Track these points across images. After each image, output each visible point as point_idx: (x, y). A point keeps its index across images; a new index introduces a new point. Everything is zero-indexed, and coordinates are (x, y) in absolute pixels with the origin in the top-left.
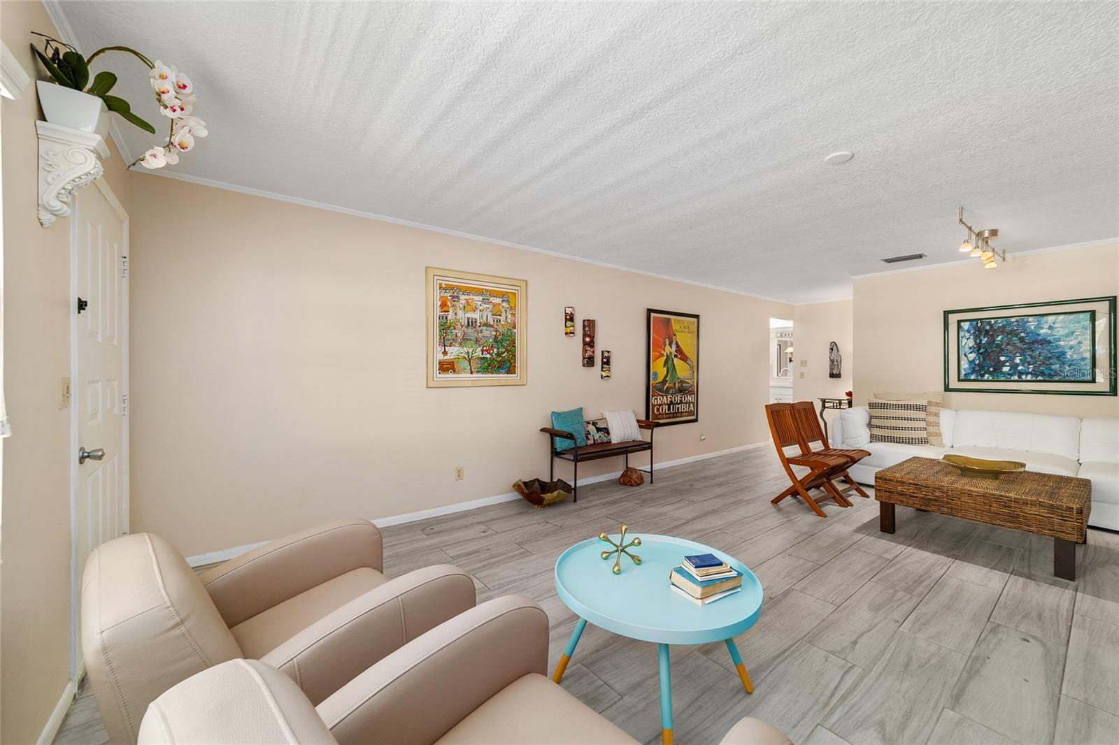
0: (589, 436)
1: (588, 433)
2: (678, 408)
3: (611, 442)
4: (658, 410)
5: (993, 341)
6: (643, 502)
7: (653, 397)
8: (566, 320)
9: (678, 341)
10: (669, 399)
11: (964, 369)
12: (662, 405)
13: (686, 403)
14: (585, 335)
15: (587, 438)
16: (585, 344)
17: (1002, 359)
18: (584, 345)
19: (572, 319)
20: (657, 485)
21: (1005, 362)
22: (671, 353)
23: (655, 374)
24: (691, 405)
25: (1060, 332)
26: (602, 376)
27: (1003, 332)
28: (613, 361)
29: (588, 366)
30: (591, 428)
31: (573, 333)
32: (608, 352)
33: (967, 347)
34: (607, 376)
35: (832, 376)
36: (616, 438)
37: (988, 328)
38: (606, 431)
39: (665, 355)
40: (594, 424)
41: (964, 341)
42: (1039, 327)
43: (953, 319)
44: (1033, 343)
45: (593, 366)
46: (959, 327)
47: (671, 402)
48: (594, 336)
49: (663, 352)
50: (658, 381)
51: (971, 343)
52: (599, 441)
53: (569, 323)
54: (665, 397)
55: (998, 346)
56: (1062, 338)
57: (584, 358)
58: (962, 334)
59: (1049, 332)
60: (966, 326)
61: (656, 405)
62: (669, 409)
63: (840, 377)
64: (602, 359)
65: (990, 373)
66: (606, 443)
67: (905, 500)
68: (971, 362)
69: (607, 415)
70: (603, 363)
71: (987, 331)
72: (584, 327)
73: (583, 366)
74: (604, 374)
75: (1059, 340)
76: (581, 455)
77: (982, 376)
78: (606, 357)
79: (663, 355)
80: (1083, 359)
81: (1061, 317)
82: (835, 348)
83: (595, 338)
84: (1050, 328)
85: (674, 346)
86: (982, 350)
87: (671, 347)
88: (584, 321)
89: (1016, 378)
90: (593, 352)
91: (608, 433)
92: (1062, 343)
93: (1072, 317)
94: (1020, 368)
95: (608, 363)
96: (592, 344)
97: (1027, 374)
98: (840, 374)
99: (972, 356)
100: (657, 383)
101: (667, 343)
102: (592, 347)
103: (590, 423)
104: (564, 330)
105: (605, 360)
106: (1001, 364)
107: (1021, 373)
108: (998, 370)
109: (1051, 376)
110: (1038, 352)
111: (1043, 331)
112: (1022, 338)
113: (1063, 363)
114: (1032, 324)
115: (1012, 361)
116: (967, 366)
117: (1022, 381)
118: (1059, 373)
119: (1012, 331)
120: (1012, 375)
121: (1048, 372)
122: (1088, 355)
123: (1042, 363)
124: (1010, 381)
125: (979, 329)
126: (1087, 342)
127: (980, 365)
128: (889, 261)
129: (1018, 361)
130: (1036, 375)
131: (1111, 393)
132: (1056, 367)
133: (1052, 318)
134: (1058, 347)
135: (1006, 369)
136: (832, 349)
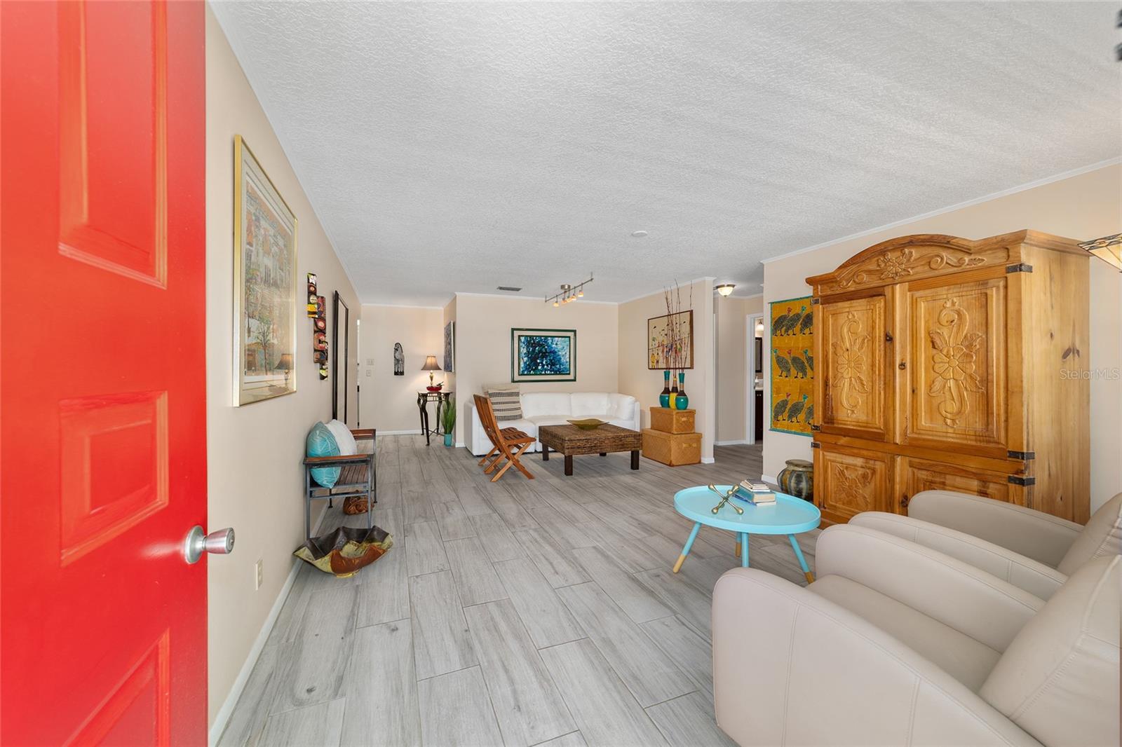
5: (535, 350)
8: (310, 292)
11: (521, 368)
14: (318, 318)
16: (317, 330)
17: (538, 361)
19: (315, 293)
25: (560, 347)
26: (321, 375)
27: (538, 345)
31: (315, 314)
33: (523, 353)
34: (327, 377)
35: (396, 373)
41: (522, 349)
42: (552, 343)
43: (517, 333)
44: (551, 352)
46: (519, 340)
51: (525, 351)
53: (314, 299)
55: (537, 353)
56: (561, 350)
57: (316, 350)
58: (521, 344)
59: (556, 346)
60: (523, 339)
63: (404, 374)
65: (532, 369)
67: (580, 451)
68: (525, 363)
71: (532, 343)
72: (318, 305)
73: (315, 362)
74: (324, 373)
75: (559, 351)
77: (530, 371)
78: (326, 352)
80: (567, 362)
81: (560, 338)
82: (399, 349)
84: (556, 344)
86: (529, 356)
88: (318, 297)
89: (543, 373)
90: (325, 343)
92: (560, 353)
93: (563, 339)
94: (545, 367)
95: (327, 358)
96: (324, 331)
97: (548, 370)
99: (526, 359)
102: (325, 335)
105: (325, 355)
106: (538, 364)
107: (546, 370)
108: (537, 368)
109: (556, 371)
110: (552, 358)
111: (553, 346)
112: (546, 349)
113: (560, 364)
114: (550, 341)
115: (542, 363)
116: (522, 365)
117: (545, 374)
118: (559, 370)
119: (541, 345)
120: (542, 371)
121: (555, 369)
122: (568, 360)
123: (553, 364)
124: (541, 374)
125: (529, 342)
126: (568, 353)
127: (528, 365)
128: (501, 288)
129: (544, 363)
130: (551, 371)
131: (575, 380)
132: (558, 366)
133: (557, 339)
134: (559, 355)
135: (540, 368)
136: (396, 350)
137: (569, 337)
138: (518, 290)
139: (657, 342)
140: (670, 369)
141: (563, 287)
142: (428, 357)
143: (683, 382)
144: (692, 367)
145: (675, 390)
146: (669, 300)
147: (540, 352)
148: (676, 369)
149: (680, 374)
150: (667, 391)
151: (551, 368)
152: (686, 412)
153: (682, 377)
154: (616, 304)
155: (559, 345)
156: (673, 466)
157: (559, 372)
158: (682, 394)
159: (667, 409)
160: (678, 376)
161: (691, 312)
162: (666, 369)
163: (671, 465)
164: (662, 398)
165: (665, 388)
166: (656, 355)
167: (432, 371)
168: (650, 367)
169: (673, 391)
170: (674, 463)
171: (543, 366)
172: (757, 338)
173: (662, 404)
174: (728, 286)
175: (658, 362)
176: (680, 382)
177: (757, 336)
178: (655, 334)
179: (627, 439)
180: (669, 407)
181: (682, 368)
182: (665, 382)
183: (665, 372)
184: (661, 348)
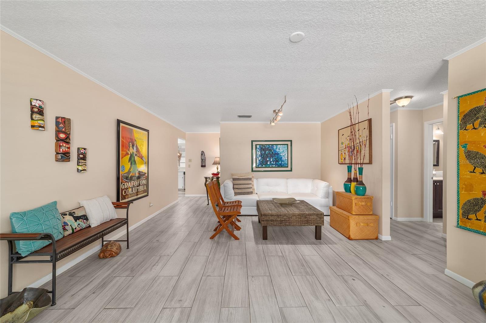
0: (66, 227)
1: (65, 224)
2: (138, 189)
3: (90, 226)
4: (125, 192)
5: (266, 153)
6: (132, 271)
7: (122, 183)
8: (33, 112)
9: (137, 145)
10: (132, 184)
11: (258, 163)
12: (128, 188)
13: (142, 185)
14: (58, 132)
15: (64, 229)
16: (58, 139)
17: (268, 159)
18: (57, 141)
19: (41, 112)
20: (134, 248)
21: (268, 160)
22: (133, 152)
23: (123, 167)
24: (145, 186)
26: (78, 169)
27: (268, 150)
28: (89, 157)
29: (63, 161)
30: (69, 219)
31: (43, 127)
32: (85, 149)
33: (258, 155)
34: (84, 170)
35: (202, 166)
36: (95, 221)
37: (264, 148)
38: (85, 218)
39: (129, 154)
40: (71, 214)
41: (258, 152)
42: (276, 148)
43: (254, 143)
44: (275, 154)
45: (69, 161)
46: (256, 147)
47: (133, 185)
48: (70, 134)
49: (128, 151)
50: (125, 172)
51: (259, 153)
52: (78, 229)
53: (36, 116)
54: (130, 183)
55: (267, 155)
56: (282, 153)
57: (57, 153)
58: (257, 150)
59: (279, 150)
60: (258, 146)
61: (124, 189)
62: (132, 191)
63: (205, 167)
64: (78, 155)
65: (264, 164)
66: (85, 228)
67: (273, 223)
68: (259, 161)
69: (84, 203)
70: (79, 159)
71: (264, 149)
72: (57, 124)
73: (57, 161)
74: (80, 168)
75: (281, 153)
76: (60, 253)
77: (263, 165)
78: (82, 154)
79: (128, 154)
80: (286, 160)
81: (281, 146)
83: (71, 135)
84: (279, 149)
85: (135, 148)
86: (262, 156)
87: (133, 149)
88: (57, 118)
89: (271, 166)
90: (69, 148)
91: (87, 219)
92: (281, 154)
93: (284, 146)
94: (272, 163)
95: (84, 158)
96: (68, 140)
97: (274, 165)
98: (205, 165)
99: (260, 158)
100: (124, 174)
101: (131, 146)
102: (68, 143)
103: (66, 215)
104: (29, 122)
105: (81, 156)
106: (267, 161)
107: (272, 165)
108: (266, 164)
109: (279, 165)
110: (276, 157)
111: (277, 150)
112: (272, 152)
113: (282, 161)
114: (275, 147)
115: (270, 160)
116: (258, 162)
117: (272, 167)
118: (281, 164)
119: (270, 150)
120: (270, 165)
121: (278, 164)
122: (287, 159)
123: (277, 161)
124: (269, 167)
125: (262, 148)
126: (287, 154)
127: (262, 161)
128: (240, 116)
129: (271, 160)
130: (276, 165)
131: (291, 170)
132: (280, 162)
133: (279, 146)
134: (281, 156)
135: (269, 163)
136: (202, 154)
137: (287, 145)
138: (250, 117)
139: (344, 145)
140: (352, 164)
141: (274, 111)
142: (216, 158)
143: (362, 175)
144: (370, 162)
145: (356, 180)
146: (352, 114)
147: (269, 153)
148: (356, 164)
149: (359, 168)
150: (350, 180)
151: (275, 163)
152: (365, 198)
153: (361, 170)
154: (319, 123)
155: (281, 150)
156: (351, 239)
157: (281, 166)
158: (361, 183)
159: (348, 194)
160: (357, 170)
161: (370, 121)
162: (349, 164)
163: (349, 238)
164: (345, 185)
165: (348, 178)
166: (343, 154)
167: (218, 165)
168: (340, 163)
169: (354, 182)
170: (352, 236)
171: (271, 162)
172: (434, 141)
173: (346, 189)
174: (406, 97)
175: (345, 159)
176: (359, 174)
177: (435, 139)
178: (343, 139)
179: (312, 217)
180: (351, 192)
181: (361, 164)
182: (348, 174)
183: (348, 166)
184: (347, 149)
